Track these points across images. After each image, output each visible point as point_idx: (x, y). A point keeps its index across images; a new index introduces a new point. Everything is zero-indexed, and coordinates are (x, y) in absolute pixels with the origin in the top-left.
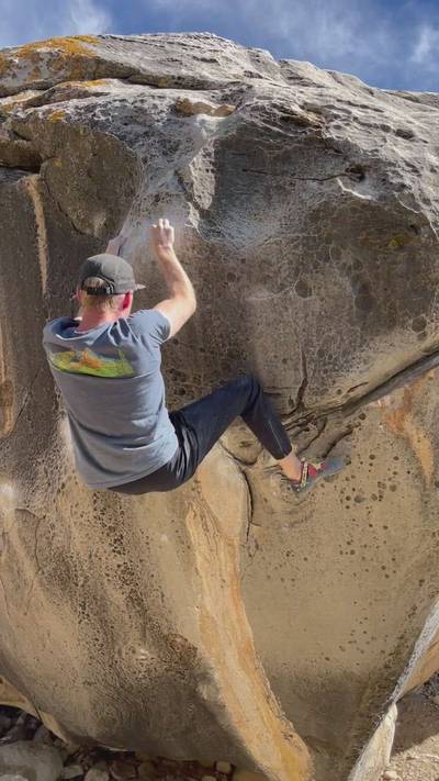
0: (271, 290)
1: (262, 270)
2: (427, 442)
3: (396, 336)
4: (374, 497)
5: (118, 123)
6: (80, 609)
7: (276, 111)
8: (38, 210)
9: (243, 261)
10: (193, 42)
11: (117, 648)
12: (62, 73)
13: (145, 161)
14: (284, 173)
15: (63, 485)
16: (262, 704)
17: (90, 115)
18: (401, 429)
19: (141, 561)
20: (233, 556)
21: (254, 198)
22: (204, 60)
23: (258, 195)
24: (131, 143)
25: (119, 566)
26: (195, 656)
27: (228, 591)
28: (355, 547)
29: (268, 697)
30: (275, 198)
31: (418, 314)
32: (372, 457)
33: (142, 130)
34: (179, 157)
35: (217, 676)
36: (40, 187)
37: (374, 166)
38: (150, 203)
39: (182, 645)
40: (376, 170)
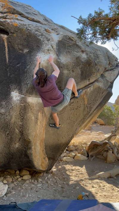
0: (68, 71)
1: (67, 67)
2: (87, 100)
3: (85, 81)
4: (76, 109)
5: (34, 31)
6: (7, 135)
8: (6, 44)
9: (64, 65)
11: (12, 143)
13: (43, 41)
14: (70, 49)
15: (13, 107)
16: (41, 152)
17: (26, 27)
18: (83, 97)
19: (26, 123)
20: (46, 121)
21: (64, 53)
22: (35, 14)
24: (38, 36)
25: (20, 124)
26: (30, 143)
27: (43, 128)
28: (70, 118)
29: (43, 150)
30: (68, 54)
31: (89, 77)
32: (78, 102)
33: (40, 34)
34: (51, 42)
35: (33, 147)
36: (8, 39)
37: (85, 51)
38: (47, 51)
39: (29, 141)
40: (86, 52)
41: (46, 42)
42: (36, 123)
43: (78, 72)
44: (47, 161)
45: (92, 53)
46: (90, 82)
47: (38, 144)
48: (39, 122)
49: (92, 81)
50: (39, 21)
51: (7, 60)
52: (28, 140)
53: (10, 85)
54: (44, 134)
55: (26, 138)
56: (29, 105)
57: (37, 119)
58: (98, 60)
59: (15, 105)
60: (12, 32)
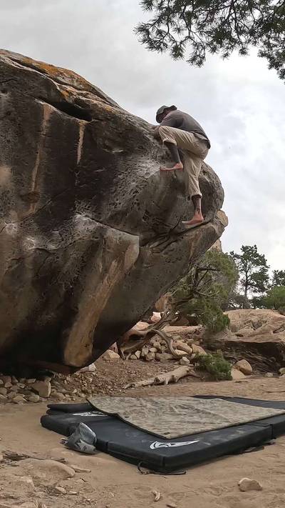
2: (194, 248)
4: (173, 262)
11: (43, 312)
15: (75, 241)
16: (87, 334)
18: (191, 244)
20: (119, 277)
25: (75, 277)
27: (108, 290)
28: (159, 277)
29: (91, 331)
32: (180, 250)
36: (87, 126)
42: (102, 278)
44: (91, 351)
47: (87, 319)
48: (106, 278)
51: (79, 158)
52: (75, 309)
53: (76, 202)
54: (106, 300)
55: (72, 306)
56: (105, 243)
57: (106, 270)
59: (80, 239)
60: (100, 118)
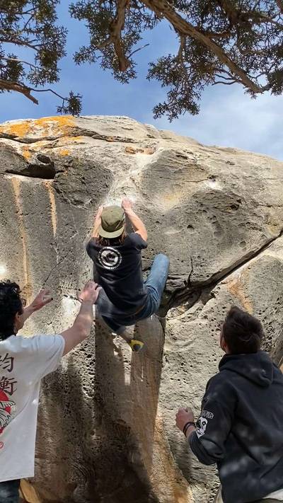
0: (176, 228)
3: (233, 250)
5: (99, 156)
7: (173, 152)
8: (52, 196)
9: (163, 216)
10: (119, 121)
11: (84, 432)
12: (59, 133)
13: (115, 173)
14: (179, 179)
17: (83, 153)
18: (236, 293)
19: (104, 375)
21: (166, 190)
22: (127, 129)
23: (168, 189)
24: (106, 165)
26: (129, 433)
30: (175, 190)
31: (241, 239)
32: (224, 308)
33: (111, 159)
34: (131, 171)
35: (140, 446)
36: (54, 186)
37: (220, 176)
38: (119, 191)
39: (122, 426)
40: (221, 178)
41: (122, 173)
43: (205, 228)
45: (241, 179)
46: (248, 251)
48: (135, 371)
49: (252, 246)
50: (130, 139)
51: (55, 228)
52: (122, 424)
53: (61, 283)
55: (114, 419)
56: (100, 326)
57: (128, 362)
58: (260, 194)
60: (60, 169)
